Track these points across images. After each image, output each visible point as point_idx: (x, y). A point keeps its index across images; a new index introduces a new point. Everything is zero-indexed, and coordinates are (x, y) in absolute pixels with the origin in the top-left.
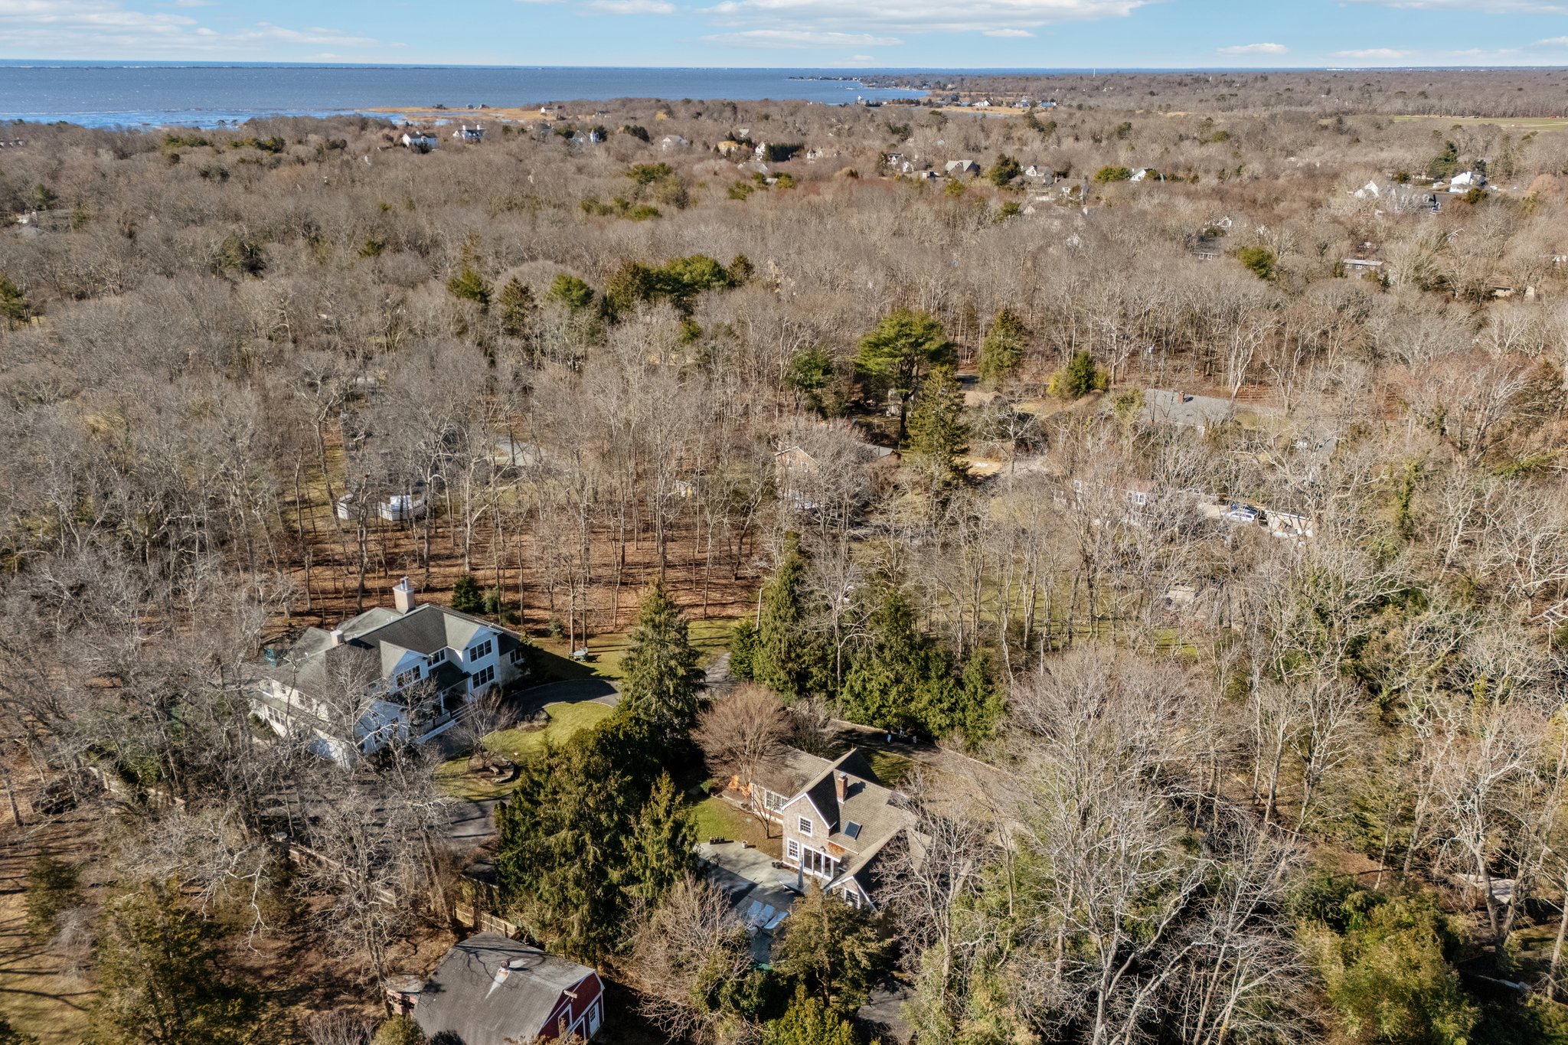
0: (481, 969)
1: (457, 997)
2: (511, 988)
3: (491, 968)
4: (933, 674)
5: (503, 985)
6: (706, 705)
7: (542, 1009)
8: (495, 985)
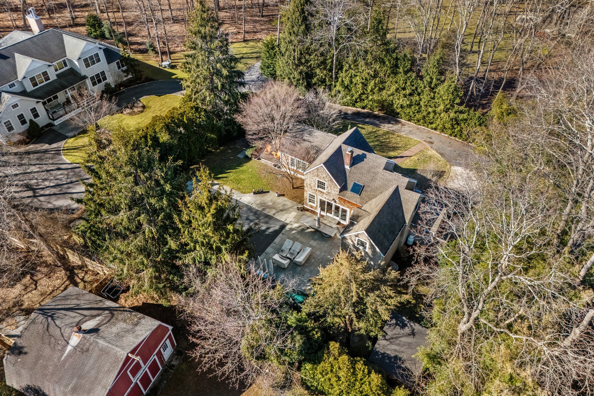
0: (57, 332)
1: (38, 357)
2: (83, 351)
3: (67, 331)
4: (401, 70)
5: (75, 348)
6: (245, 97)
7: (109, 371)
8: (69, 348)
